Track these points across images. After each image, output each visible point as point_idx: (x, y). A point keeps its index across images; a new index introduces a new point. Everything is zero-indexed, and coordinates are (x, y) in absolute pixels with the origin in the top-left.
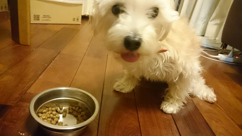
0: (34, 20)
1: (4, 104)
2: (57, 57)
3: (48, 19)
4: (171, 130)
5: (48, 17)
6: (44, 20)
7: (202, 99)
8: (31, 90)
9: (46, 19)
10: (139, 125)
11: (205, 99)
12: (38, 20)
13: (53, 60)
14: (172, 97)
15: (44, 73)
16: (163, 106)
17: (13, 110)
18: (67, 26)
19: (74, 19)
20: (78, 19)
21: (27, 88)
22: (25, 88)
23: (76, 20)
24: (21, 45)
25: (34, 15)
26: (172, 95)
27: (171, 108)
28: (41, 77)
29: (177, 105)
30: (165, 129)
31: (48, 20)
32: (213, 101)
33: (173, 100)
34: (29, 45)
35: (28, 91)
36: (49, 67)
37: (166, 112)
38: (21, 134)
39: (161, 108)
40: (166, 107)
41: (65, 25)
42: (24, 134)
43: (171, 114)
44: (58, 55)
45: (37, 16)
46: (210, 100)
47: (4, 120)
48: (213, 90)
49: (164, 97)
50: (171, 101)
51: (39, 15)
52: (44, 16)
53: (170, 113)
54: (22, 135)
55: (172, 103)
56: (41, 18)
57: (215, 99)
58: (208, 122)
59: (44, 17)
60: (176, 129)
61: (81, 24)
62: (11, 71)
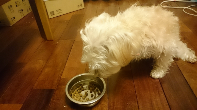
0: (51, 15)
1: (51, 89)
2: (73, 45)
4: (158, 92)
5: (60, 10)
6: (58, 13)
7: (184, 60)
8: (63, 76)
9: (59, 12)
10: (135, 91)
11: (187, 60)
12: (54, 14)
13: (71, 49)
14: (158, 66)
15: (67, 62)
16: (152, 73)
17: (57, 92)
19: (78, 6)
20: (81, 5)
21: (61, 75)
22: (60, 75)
23: (80, 6)
24: (48, 40)
25: (50, 12)
26: (158, 65)
27: (158, 75)
28: (67, 65)
29: (163, 72)
30: (154, 91)
31: (60, 13)
32: (194, 62)
33: (160, 68)
35: (62, 77)
36: (70, 56)
37: (155, 78)
38: (65, 107)
39: (150, 75)
40: (154, 74)
41: (73, 13)
42: (66, 107)
43: (159, 79)
44: (74, 44)
45: (52, 12)
46: (191, 60)
47: (54, 99)
48: (195, 53)
49: (152, 67)
50: (158, 69)
51: (53, 11)
52: (57, 10)
53: (157, 78)
55: (158, 71)
56: (55, 13)
57: (195, 60)
58: (187, 81)
59: (57, 12)
60: (162, 90)
61: (84, 8)
62: (48, 64)
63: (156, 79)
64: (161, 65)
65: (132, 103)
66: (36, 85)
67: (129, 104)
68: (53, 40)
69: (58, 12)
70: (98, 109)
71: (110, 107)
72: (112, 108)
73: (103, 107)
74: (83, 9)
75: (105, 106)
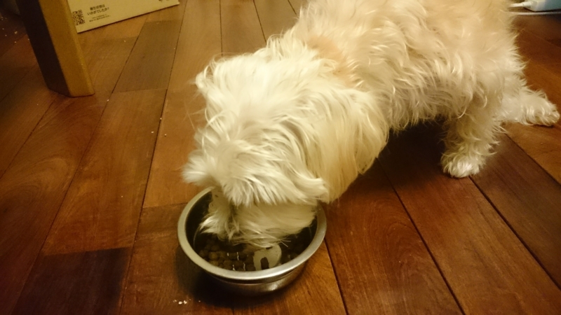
1: (114, 247)
2: (166, 105)
3: (102, 13)
4: (482, 213)
5: (101, 9)
6: (94, 19)
8: (152, 201)
9: (97, 14)
10: (409, 220)
11: (534, 121)
12: (82, 22)
13: (161, 116)
14: (462, 140)
15: (157, 154)
16: (446, 163)
17: (137, 257)
18: (150, 18)
21: (141, 200)
22: (136, 200)
24: (74, 97)
26: (463, 135)
27: (467, 164)
28: (156, 165)
30: (469, 213)
31: (102, 17)
32: (554, 122)
33: (467, 145)
34: (92, 93)
35: (147, 205)
36: (160, 136)
37: (458, 176)
38: (180, 303)
40: (455, 165)
41: (144, 18)
42: (185, 302)
43: (469, 176)
44: (167, 101)
45: (76, 15)
47: (131, 282)
48: (545, 95)
50: (462, 148)
51: (80, 11)
52: (91, 9)
54: (183, 303)
56: (86, 17)
57: (555, 116)
59: (92, 13)
60: (489, 207)
61: (178, 3)
62: (86, 169)
63: (464, 178)
64: (471, 134)
65: (416, 258)
66: (50, 241)
67: (406, 261)
68: (91, 95)
69: (95, 15)
70: (306, 292)
71: (347, 280)
72: (353, 284)
73: (321, 284)
74: (177, 5)
75: (326, 282)
